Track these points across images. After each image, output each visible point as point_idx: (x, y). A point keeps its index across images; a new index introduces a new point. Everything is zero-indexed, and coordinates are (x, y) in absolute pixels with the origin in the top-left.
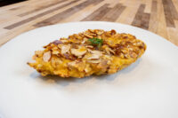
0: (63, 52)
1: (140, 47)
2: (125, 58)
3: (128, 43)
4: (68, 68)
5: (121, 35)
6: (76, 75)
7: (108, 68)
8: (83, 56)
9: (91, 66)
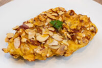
0: (30, 37)
1: (93, 32)
2: (79, 43)
3: (83, 27)
4: (34, 54)
5: (79, 16)
6: (40, 59)
7: (65, 53)
8: (46, 41)
9: (51, 51)
